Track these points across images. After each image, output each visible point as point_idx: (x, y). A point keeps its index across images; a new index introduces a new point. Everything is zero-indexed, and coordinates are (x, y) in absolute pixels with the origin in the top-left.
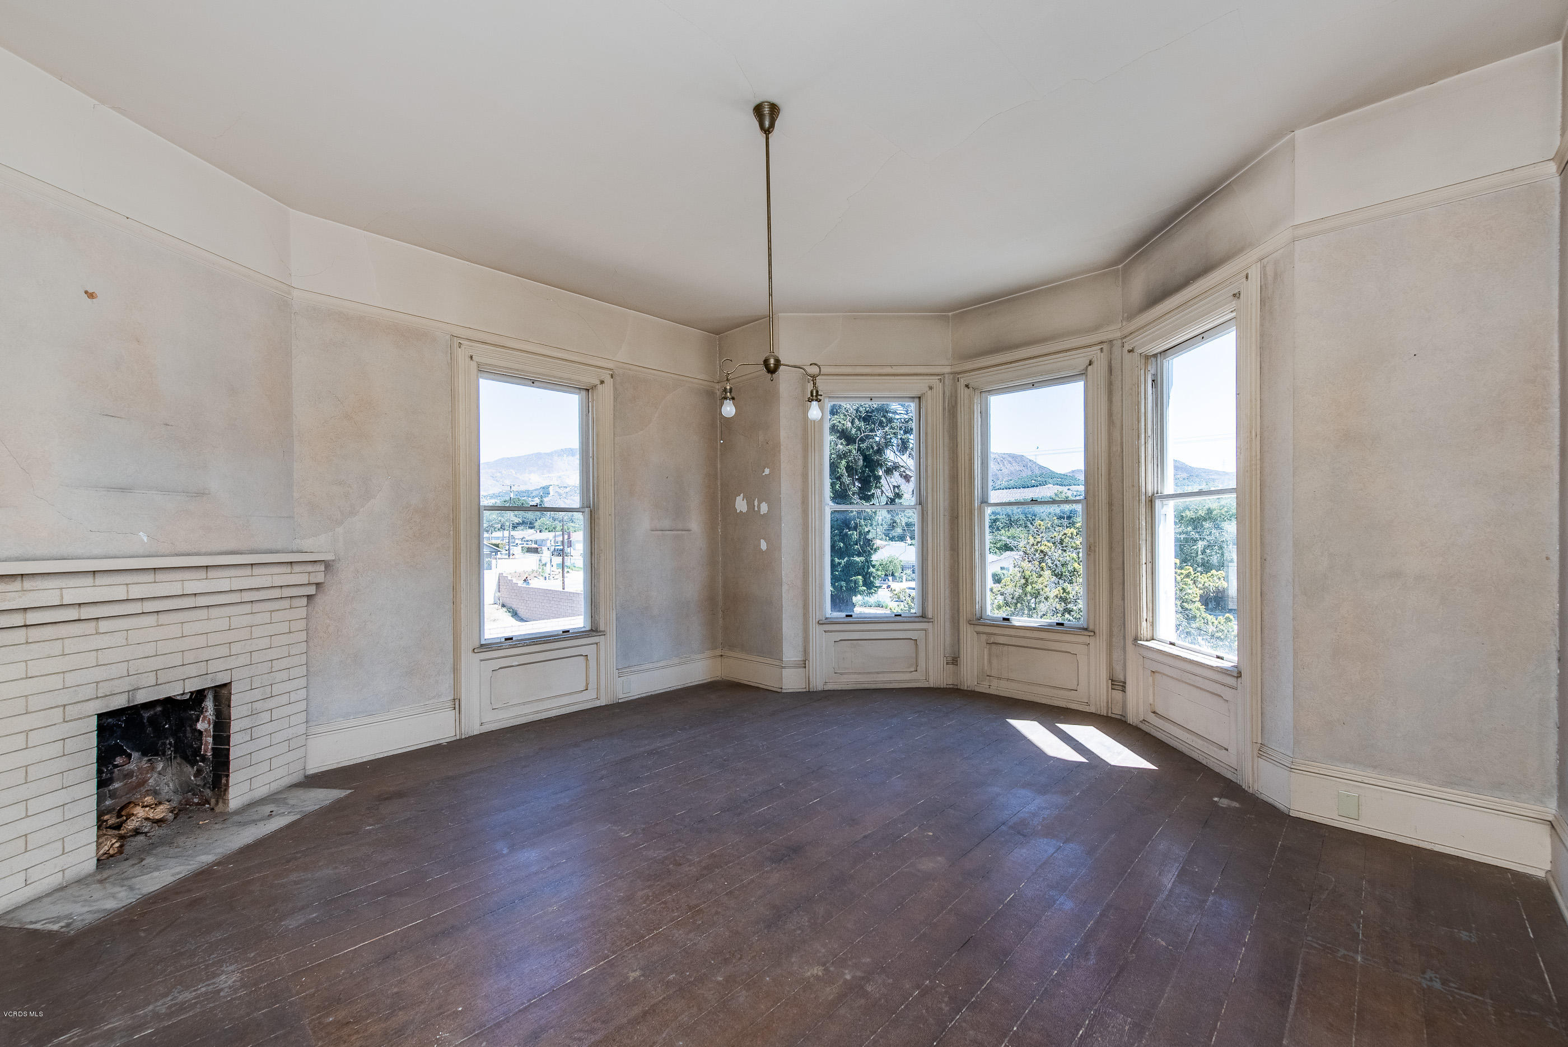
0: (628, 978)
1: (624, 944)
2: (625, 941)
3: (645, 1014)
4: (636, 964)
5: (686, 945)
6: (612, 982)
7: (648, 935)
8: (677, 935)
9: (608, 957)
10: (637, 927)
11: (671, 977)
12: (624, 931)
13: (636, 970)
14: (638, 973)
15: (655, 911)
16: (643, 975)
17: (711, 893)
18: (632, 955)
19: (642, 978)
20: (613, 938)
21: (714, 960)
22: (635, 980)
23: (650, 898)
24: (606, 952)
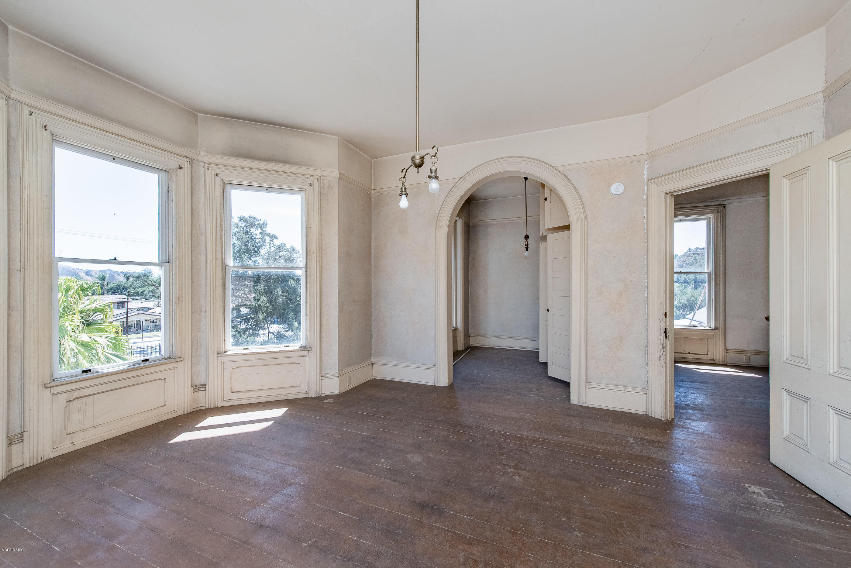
0: (582, 535)
1: (567, 550)
2: (565, 551)
3: (590, 519)
4: (572, 537)
5: (541, 523)
6: (591, 540)
7: (550, 543)
8: (539, 530)
9: (581, 552)
10: (550, 552)
11: (564, 519)
12: (560, 557)
13: (575, 535)
14: (576, 533)
15: (531, 550)
16: (575, 530)
17: (493, 530)
18: (569, 542)
19: (577, 530)
20: (569, 559)
21: (541, 509)
22: (580, 532)
23: (522, 559)
24: (580, 555)
